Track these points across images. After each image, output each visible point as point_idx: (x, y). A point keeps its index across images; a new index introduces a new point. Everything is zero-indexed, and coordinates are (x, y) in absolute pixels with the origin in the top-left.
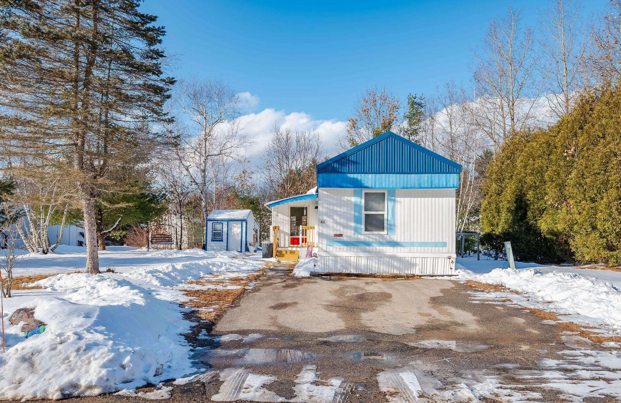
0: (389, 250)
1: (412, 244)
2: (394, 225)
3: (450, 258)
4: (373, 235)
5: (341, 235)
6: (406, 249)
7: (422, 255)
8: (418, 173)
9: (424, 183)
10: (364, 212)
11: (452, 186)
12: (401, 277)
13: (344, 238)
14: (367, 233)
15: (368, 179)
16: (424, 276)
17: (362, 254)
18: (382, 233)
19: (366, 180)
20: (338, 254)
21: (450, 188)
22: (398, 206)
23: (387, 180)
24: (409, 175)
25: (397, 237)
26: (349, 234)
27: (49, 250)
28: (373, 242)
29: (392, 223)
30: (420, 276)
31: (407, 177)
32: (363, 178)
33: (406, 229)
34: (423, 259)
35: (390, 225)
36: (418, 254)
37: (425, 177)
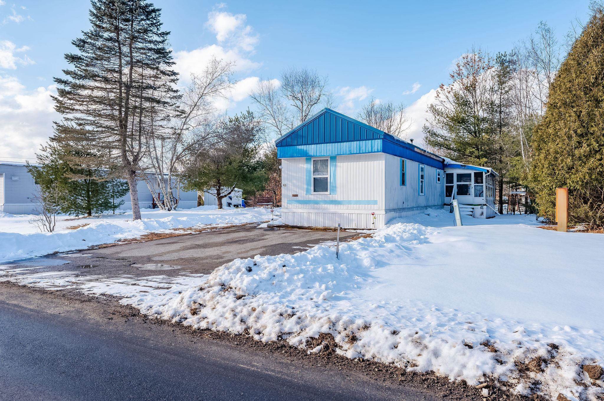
0: (332, 208)
1: (349, 202)
2: (336, 187)
3: (373, 214)
4: (320, 196)
5: (296, 196)
6: (345, 207)
7: (357, 212)
8: (348, 141)
9: (354, 150)
10: (313, 177)
11: (376, 151)
12: (331, 229)
13: (299, 198)
14: (315, 193)
15: (312, 149)
16: (349, 229)
17: (311, 211)
18: (326, 193)
19: (310, 149)
20: (295, 210)
21: (375, 152)
22: (338, 169)
23: (325, 149)
24: (342, 144)
25: (338, 197)
26: (302, 195)
27: (173, 208)
28: (320, 201)
29: (334, 185)
30: (345, 229)
31: (340, 145)
32: (308, 149)
33: (345, 190)
34: (358, 215)
35: (333, 187)
36: (354, 211)
37: (354, 144)
